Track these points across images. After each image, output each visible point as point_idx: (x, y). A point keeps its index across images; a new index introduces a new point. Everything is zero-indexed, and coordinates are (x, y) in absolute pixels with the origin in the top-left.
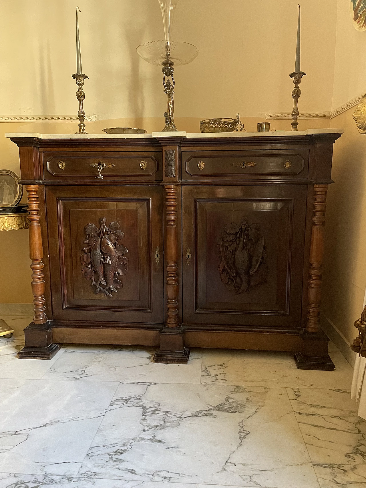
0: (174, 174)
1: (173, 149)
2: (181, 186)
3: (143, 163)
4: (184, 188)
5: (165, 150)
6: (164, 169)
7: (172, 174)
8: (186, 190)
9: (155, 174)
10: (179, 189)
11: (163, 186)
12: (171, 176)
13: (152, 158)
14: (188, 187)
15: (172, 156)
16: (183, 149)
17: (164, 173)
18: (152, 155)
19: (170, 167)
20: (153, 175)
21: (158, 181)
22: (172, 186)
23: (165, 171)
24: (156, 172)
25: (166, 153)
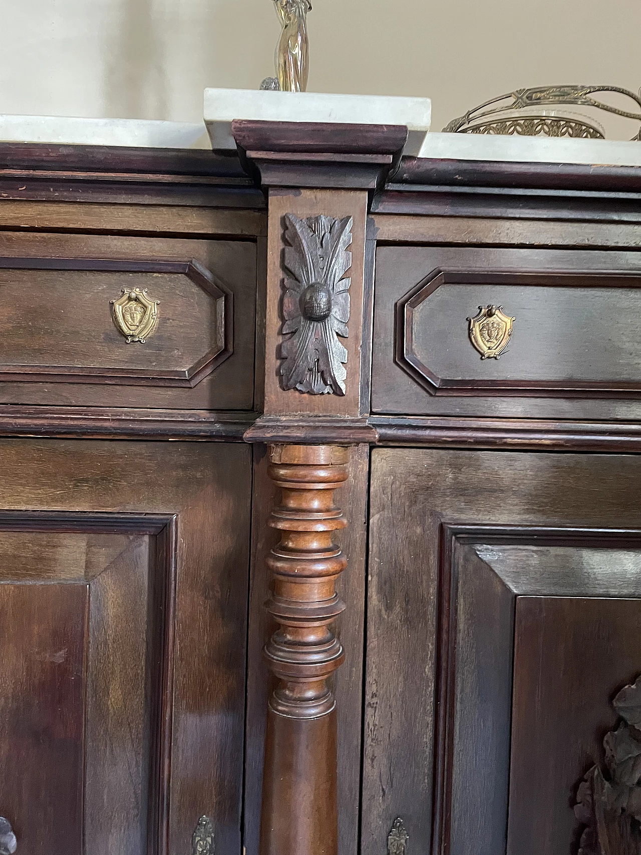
0: (340, 375)
1: (339, 215)
2: (367, 449)
3: (137, 300)
4: (383, 459)
5: (283, 220)
6: (273, 341)
7: (325, 375)
8: (392, 473)
9: (209, 371)
10: (356, 464)
11: (261, 448)
12: (318, 385)
13: (193, 275)
14: (410, 456)
15: (328, 256)
16: (389, 229)
17: (272, 362)
18: (198, 259)
19: (312, 332)
20: (199, 378)
21: (226, 417)
22: (322, 454)
23: (279, 356)
24: (216, 359)
25: (290, 240)
